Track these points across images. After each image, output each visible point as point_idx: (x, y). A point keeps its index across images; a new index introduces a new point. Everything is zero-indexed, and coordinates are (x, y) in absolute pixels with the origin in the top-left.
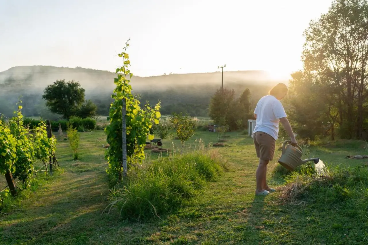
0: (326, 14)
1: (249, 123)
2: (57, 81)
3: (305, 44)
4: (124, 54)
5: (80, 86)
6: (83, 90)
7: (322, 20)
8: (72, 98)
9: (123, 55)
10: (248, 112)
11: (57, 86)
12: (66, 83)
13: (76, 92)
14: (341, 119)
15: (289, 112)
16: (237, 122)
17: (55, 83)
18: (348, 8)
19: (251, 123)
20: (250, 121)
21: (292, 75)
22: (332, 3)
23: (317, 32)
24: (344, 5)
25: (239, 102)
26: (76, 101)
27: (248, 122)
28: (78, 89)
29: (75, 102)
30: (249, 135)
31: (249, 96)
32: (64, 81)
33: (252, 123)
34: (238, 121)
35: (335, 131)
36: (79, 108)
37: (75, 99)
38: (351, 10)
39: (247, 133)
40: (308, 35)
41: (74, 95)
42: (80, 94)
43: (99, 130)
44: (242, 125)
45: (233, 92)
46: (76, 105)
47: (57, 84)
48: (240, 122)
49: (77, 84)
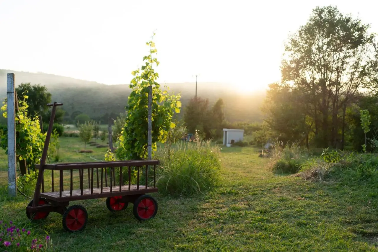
0: (304, 26)
1: (224, 133)
2: (22, 84)
3: (283, 54)
4: (152, 42)
5: (46, 90)
6: (49, 95)
7: (300, 32)
8: (37, 103)
9: (150, 43)
10: (221, 121)
11: (21, 89)
12: (31, 86)
13: (42, 96)
14: (317, 129)
15: (268, 120)
16: (211, 132)
17: (19, 86)
18: (325, 20)
19: (226, 132)
20: (225, 130)
21: (269, 85)
22: (310, 16)
23: (295, 43)
24: (321, 18)
25: (212, 112)
26: (42, 106)
27: (223, 131)
28: (44, 93)
29: (40, 106)
30: (224, 144)
31: (222, 106)
32: (29, 84)
33: (228, 133)
34: (212, 130)
35: (309, 141)
36: (46, 114)
37: (41, 104)
38: (327, 23)
39: (222, 143)
40: (286, 45)
41: (40, 100)
42: (46, 98)
43: (66, 137)
44: (216, 135)
45: (207, 101)
46: (41, 110)
47: (22, 87)
48: (213, 131)
49: (44, 88)
